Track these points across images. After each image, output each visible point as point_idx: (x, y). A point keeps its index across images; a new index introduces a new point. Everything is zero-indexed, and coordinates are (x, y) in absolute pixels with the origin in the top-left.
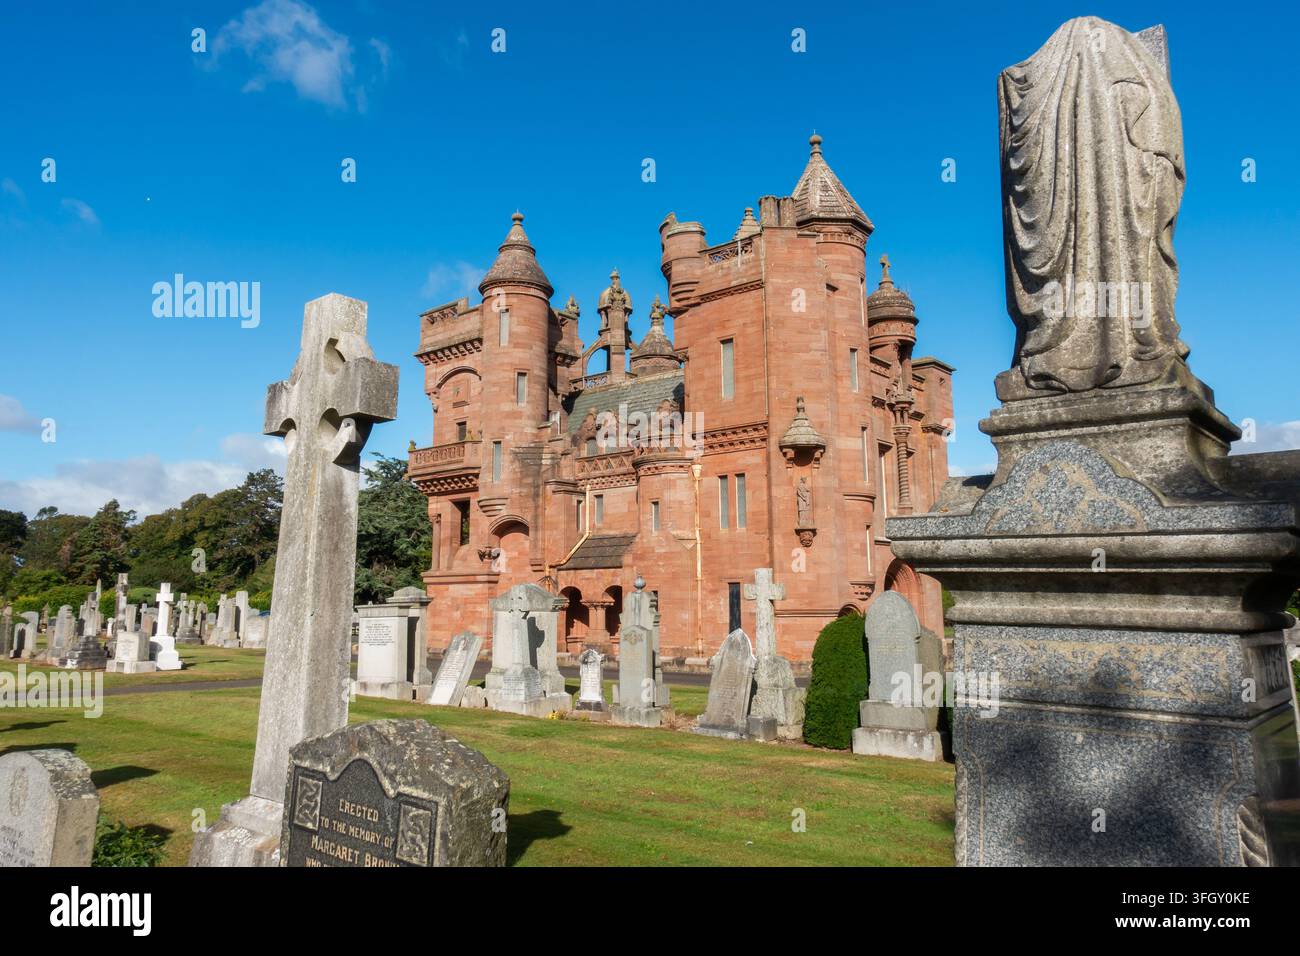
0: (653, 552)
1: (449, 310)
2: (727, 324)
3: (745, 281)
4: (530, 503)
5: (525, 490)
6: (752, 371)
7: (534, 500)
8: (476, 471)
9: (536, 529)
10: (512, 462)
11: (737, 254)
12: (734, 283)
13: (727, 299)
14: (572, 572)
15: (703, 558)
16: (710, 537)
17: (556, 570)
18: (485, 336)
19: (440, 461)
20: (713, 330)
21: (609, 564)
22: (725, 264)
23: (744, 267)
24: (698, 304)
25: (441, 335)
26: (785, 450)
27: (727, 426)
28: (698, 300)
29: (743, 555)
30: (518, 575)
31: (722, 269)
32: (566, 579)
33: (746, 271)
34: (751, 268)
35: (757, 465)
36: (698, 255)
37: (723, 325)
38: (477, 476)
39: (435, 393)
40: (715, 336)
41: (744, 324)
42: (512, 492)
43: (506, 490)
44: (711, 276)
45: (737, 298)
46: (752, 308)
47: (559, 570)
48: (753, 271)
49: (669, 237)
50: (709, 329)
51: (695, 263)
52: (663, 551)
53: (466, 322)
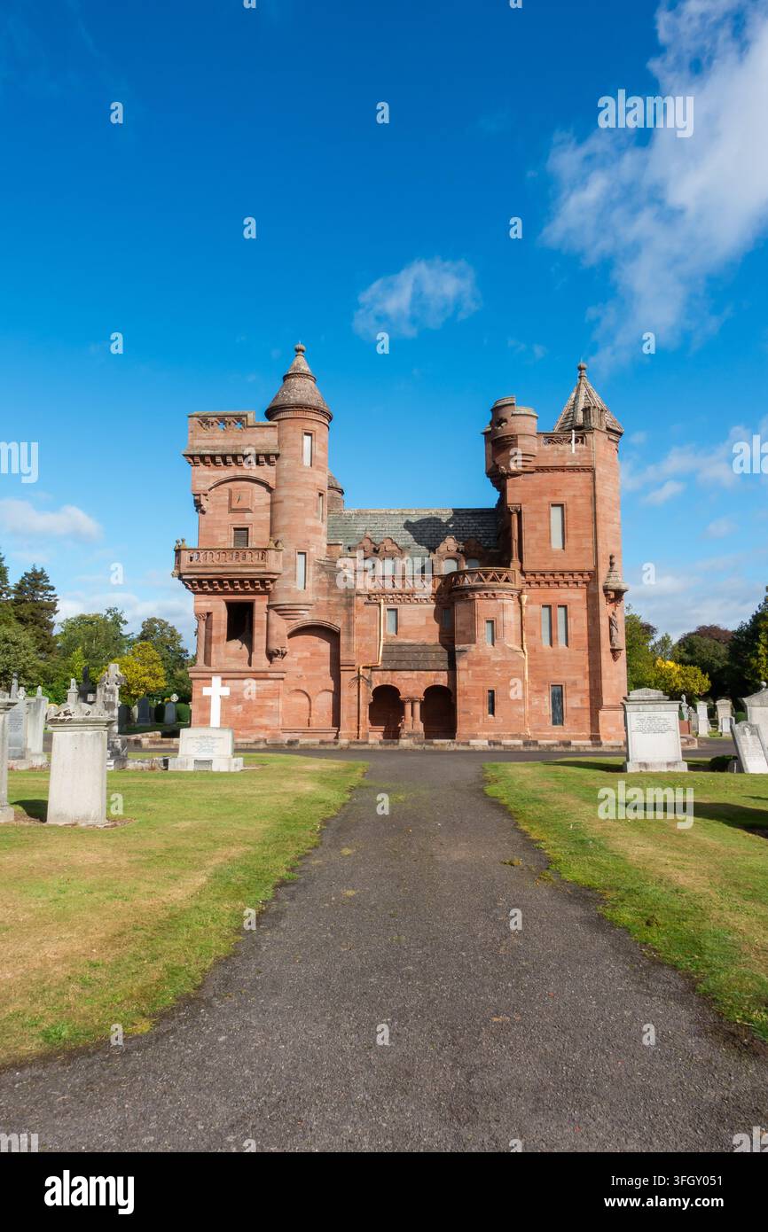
0: (489, 659)
1: (232, 419)
2: (559, 493)
3: (578, 464)
4: (341, 611)
5: (334, 600)
6: (581, 532)
7: (346, 609)
8: (275, 577)
9: (350, 634)
10: (318, 573)
11: (570, 442)
12: (568, 464)
13: (559, 474)
14: (389, 672)
15: (529, 666)
16: (535, 651)
17: (369, 670)
18: (284, 452)
19: (229, 563)
20: (545, 495)
21: (431, 667)
22: (561, 447)
23: (578, 454)
24: (532, 472)
25: (217, 440)
26: (609, 592)
27: (558, 569)
28: (534, 470)
29: (564, 665)
30: (309, 674)
31: (558, 450)
32: (379, 679)
33: (579, 456)
34: (584, 455)
35: (578, 600)
36: (535, 435)
37: (554, 493)
38: (273, 581)
39: (206, 495)
40: (547, 499)
41: (574, 496)
42: (318, 600)
43: (311, 597)
44: (547, 454)
45: (567, 475)
46: (581, 485)
47: (372, 670)
48: (586, 459)
49: (513, 415)
50: (541, 494)
51: (535, 441)
52: (499, 659)
53: (258, 435)
